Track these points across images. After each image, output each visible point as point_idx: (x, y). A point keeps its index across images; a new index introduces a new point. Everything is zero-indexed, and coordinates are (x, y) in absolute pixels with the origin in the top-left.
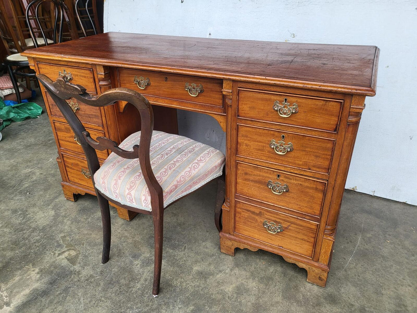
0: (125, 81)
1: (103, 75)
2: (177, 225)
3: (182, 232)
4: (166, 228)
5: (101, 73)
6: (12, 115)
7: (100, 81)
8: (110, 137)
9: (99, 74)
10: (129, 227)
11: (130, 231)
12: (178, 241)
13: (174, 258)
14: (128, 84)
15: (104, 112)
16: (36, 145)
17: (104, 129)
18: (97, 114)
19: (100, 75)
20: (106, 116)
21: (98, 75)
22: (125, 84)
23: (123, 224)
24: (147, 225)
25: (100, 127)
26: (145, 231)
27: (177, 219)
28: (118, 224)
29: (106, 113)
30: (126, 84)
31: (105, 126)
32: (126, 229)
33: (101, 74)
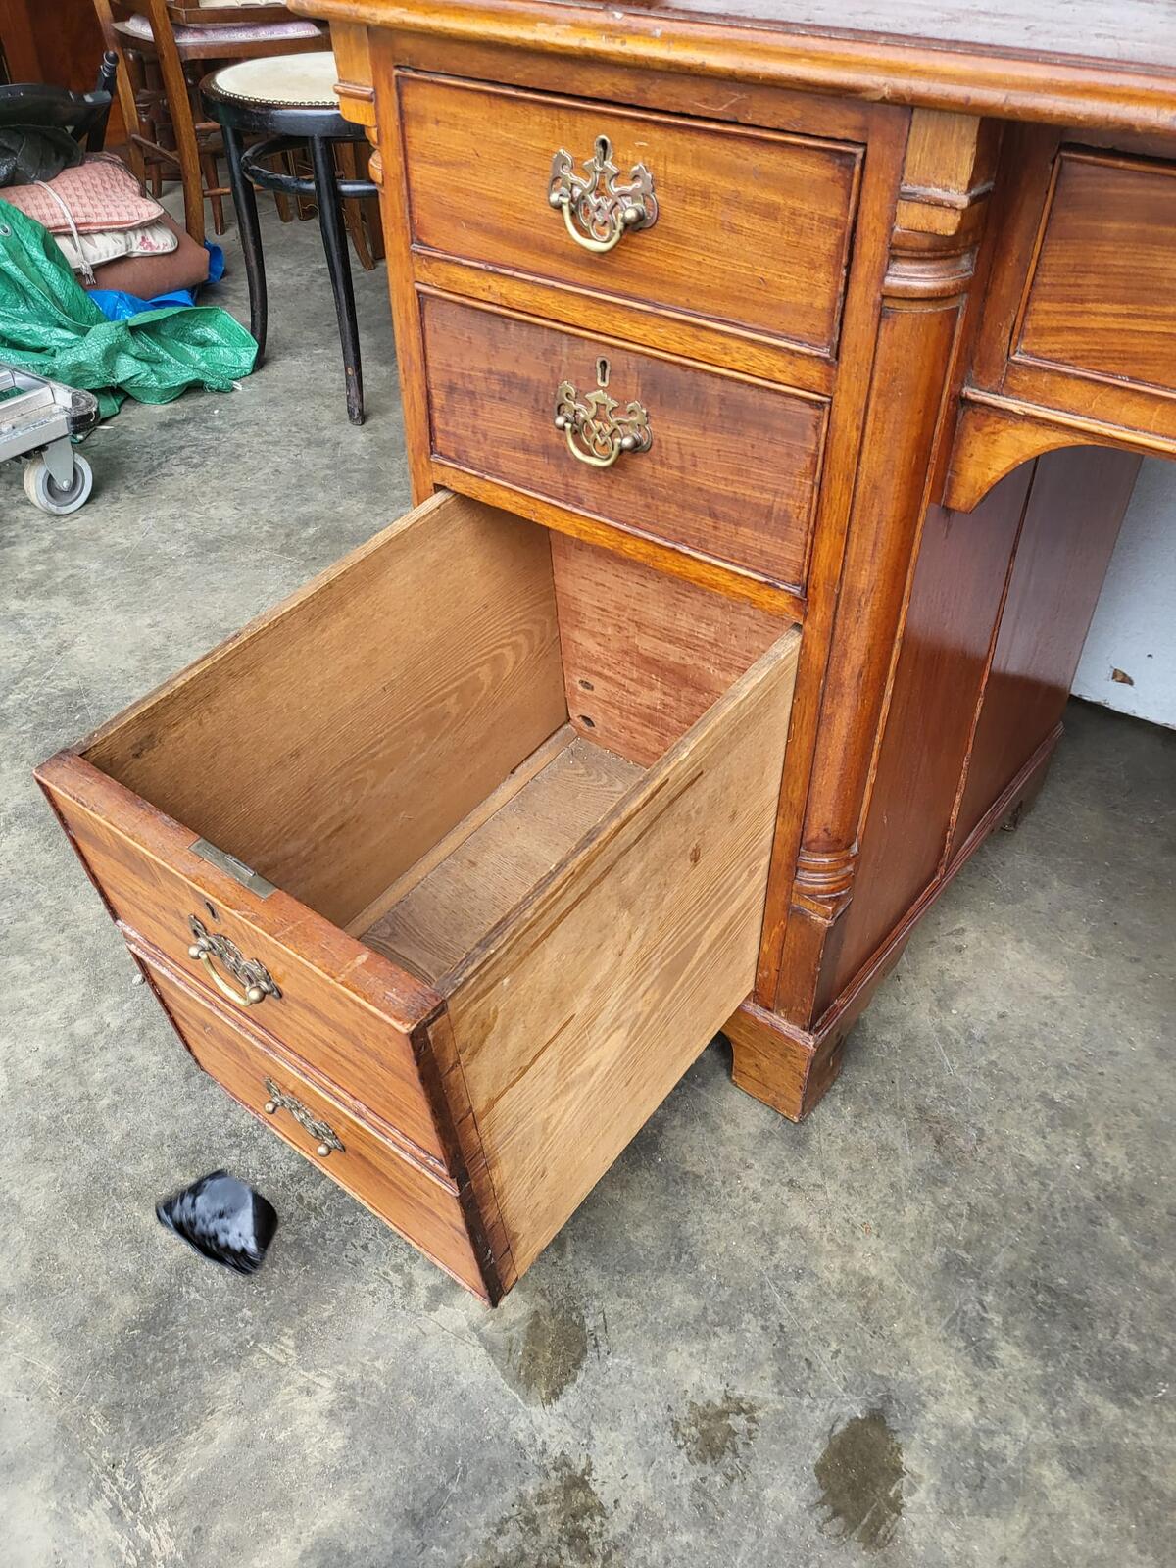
0: (1092, 280)
1: (952, 207)
2: (1098, 1198)
3: (1143, 1267)
4: (1030, 1210)
5: (936, 193)
6: (127, 368)
7: (894, 258)
8: (832, 671)
9: (911, 198)
10: (804, 1163)
11: (820, 1196)
12: (1138, 1338)
13: (1144, 1478)
14: (1106, 307)
15: (846, 499)
16: (242, 540)
17: (805, 615)
18: (779, 503)
19: (917, 208)
20: (855, 529)
21: (902, 206)
22: (1078, 307)
23: (766, 1136)
24: (911, 1163)
25: (772, 592)
26: (910, 1213)
27: (1087, 1155)
28: (737, 1125)
29: (858, 506)
30: (1089, 306)
31: (820, 595)
32: (793, 1172)
33: (938, 204)
